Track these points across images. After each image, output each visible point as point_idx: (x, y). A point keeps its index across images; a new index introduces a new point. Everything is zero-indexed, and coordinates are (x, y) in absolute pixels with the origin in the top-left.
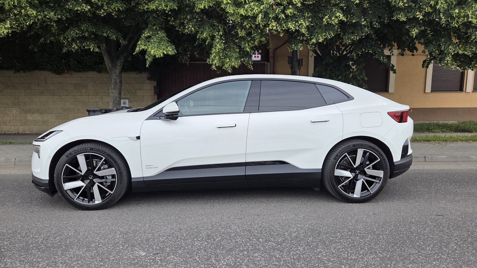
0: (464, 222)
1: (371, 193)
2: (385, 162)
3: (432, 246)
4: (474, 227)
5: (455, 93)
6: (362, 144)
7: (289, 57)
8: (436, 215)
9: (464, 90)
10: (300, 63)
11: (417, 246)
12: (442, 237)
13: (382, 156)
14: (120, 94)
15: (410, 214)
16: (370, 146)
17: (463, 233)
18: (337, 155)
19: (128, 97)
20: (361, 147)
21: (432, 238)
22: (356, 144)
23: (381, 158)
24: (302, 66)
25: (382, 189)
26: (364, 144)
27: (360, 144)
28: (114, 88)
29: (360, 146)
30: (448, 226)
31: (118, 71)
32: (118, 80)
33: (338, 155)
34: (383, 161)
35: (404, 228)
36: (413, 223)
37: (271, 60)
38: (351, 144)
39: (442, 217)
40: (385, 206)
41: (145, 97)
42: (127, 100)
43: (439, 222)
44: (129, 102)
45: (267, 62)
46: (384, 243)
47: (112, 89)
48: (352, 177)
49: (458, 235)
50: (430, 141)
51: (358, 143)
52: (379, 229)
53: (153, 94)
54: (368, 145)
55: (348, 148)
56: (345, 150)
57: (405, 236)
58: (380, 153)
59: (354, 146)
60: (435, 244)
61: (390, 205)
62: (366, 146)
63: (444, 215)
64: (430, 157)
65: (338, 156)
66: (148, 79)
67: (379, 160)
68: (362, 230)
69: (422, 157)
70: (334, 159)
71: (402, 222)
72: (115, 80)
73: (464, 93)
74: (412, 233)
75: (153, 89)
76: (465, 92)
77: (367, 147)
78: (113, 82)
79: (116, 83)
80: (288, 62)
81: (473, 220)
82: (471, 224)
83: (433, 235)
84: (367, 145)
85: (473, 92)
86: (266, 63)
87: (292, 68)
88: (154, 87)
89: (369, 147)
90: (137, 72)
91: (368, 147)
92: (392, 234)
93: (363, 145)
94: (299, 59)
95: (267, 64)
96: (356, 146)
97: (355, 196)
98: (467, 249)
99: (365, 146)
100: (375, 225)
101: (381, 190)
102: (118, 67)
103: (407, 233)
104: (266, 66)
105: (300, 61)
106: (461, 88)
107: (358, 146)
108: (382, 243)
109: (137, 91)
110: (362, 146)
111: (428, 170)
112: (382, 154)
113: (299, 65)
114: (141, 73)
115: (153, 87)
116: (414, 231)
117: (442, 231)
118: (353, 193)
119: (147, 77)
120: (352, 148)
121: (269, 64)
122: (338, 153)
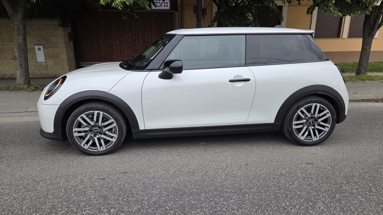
0: (333, 172)
3: (297, 207)
4: (342, 178)
5: (333, 39)
7: (194, 6)
8: (307, 164)
9: (341, 36)
10: (205, 12)
11: (283, 207)
12: (310, 193)
14: (25, 40)
15: (282, 163)
17: (331, 187)
19: (42, 43)
21: (299, 195)
24: (206, 15)
28: (17, 35)
30: (317, 177)
31: (20, 17)
32: (21, 27)
35: (273, 182)
36: (283, 175)
37: (179, 9)
39: (312, 165)
40: (259, 154)
41: (59, 43)
42: (42, 46)
43: (308, 172)
44: (44, 48)
45: (176, 11)
46: (248, 206)
47: (15, 35)
49: (325, 190)
52: (247, 185)
53: (68, 40)
57: (272, 194)
60: (301, 204)
61: (264, 152)
63: (314, 163)
66: (59, 26)
68: (229, 187)
71: (273, 174)
72: (18, 26)
73: (340, 39)
74: (280, 189)
75: (68, 36)
76: (342, 38)
78: (15, 28)
79: (19, 29)
80: (194, 11)
81: (342, 168)
82: (340, 173)
83: (301, 191)
85: (348, 38)
86: (174, 12)
87: (197, 17)
88: (69, 34)
90: (48, 19)
92: (259, 191)
94: (204, 9)
95: (176, 13)
98: (335, 209)
100: (244, 180)
102: (19, 13)
103: (274, 189)
104: (175, 14)
105: (204, 10)
106: (338, 35)
108: (246, 205)
109: (51, 38)
113: (203, 14)
114: (52, 19)
115: (67, 34)
116: (283, 186)
117: (310, 185)
119: (59, 24)
121: (177, 12)
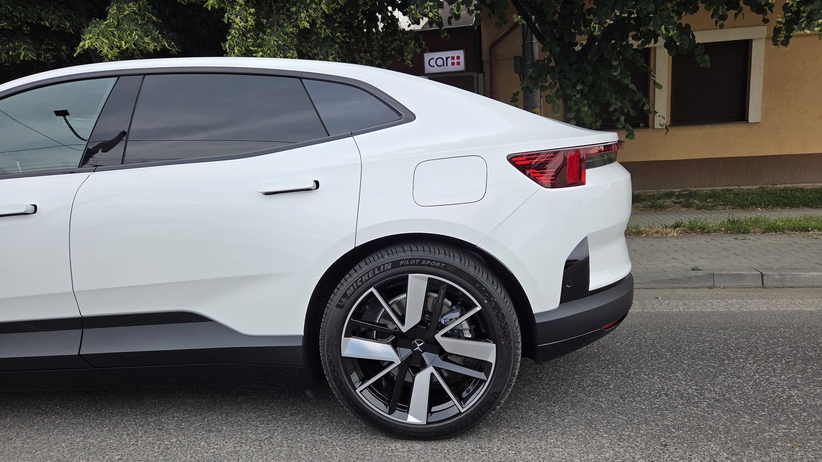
1: (460, 413)
2: (498, 316)
6: (421, 260)
7: (515, 58)
13: (490, 297)
16: (447, 265)
18: (345, 295)
20: (419, 267)
22: (404, 260)
23: (486, 302)
25: (496, 398)
26: (427, 260)
27: (415, 259)
29: (415, 265)
33: (349, 292)
34: (493, 314)
37: (486, 68)
38: (385, 258)
45: (477, 73)
48: (398, 362)
50: (809, 231)
51: (408, 255)
54: (441, 263)
55: (377, 272)
56: (369, 278)
58: (481, 286)
59: (395, 264)
62: (434, 266)
64: (777, 277)
65: (348, 298)
67: (479, 308)
69: (752, 275)
70: (338, 306)
77: (437, 267)
80: (515, 69)
84: (436, 262)
86: (474, 76)
89: (444, 269)
91: (439, 267)
93: (424, 262)
95: (477, 78)
96: (403, 265)
97: (411, 419)
99: (429, 265)
101: (493, 403)
104: (475, 80)
107: (406, 265)
110: (420, 264)
111: (751, 314)
112: (487, 291)
118: (407, 410)
120: (389, 272)
121: (481, 76)
122: (349, 289)
